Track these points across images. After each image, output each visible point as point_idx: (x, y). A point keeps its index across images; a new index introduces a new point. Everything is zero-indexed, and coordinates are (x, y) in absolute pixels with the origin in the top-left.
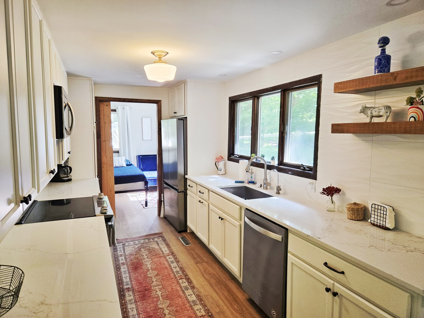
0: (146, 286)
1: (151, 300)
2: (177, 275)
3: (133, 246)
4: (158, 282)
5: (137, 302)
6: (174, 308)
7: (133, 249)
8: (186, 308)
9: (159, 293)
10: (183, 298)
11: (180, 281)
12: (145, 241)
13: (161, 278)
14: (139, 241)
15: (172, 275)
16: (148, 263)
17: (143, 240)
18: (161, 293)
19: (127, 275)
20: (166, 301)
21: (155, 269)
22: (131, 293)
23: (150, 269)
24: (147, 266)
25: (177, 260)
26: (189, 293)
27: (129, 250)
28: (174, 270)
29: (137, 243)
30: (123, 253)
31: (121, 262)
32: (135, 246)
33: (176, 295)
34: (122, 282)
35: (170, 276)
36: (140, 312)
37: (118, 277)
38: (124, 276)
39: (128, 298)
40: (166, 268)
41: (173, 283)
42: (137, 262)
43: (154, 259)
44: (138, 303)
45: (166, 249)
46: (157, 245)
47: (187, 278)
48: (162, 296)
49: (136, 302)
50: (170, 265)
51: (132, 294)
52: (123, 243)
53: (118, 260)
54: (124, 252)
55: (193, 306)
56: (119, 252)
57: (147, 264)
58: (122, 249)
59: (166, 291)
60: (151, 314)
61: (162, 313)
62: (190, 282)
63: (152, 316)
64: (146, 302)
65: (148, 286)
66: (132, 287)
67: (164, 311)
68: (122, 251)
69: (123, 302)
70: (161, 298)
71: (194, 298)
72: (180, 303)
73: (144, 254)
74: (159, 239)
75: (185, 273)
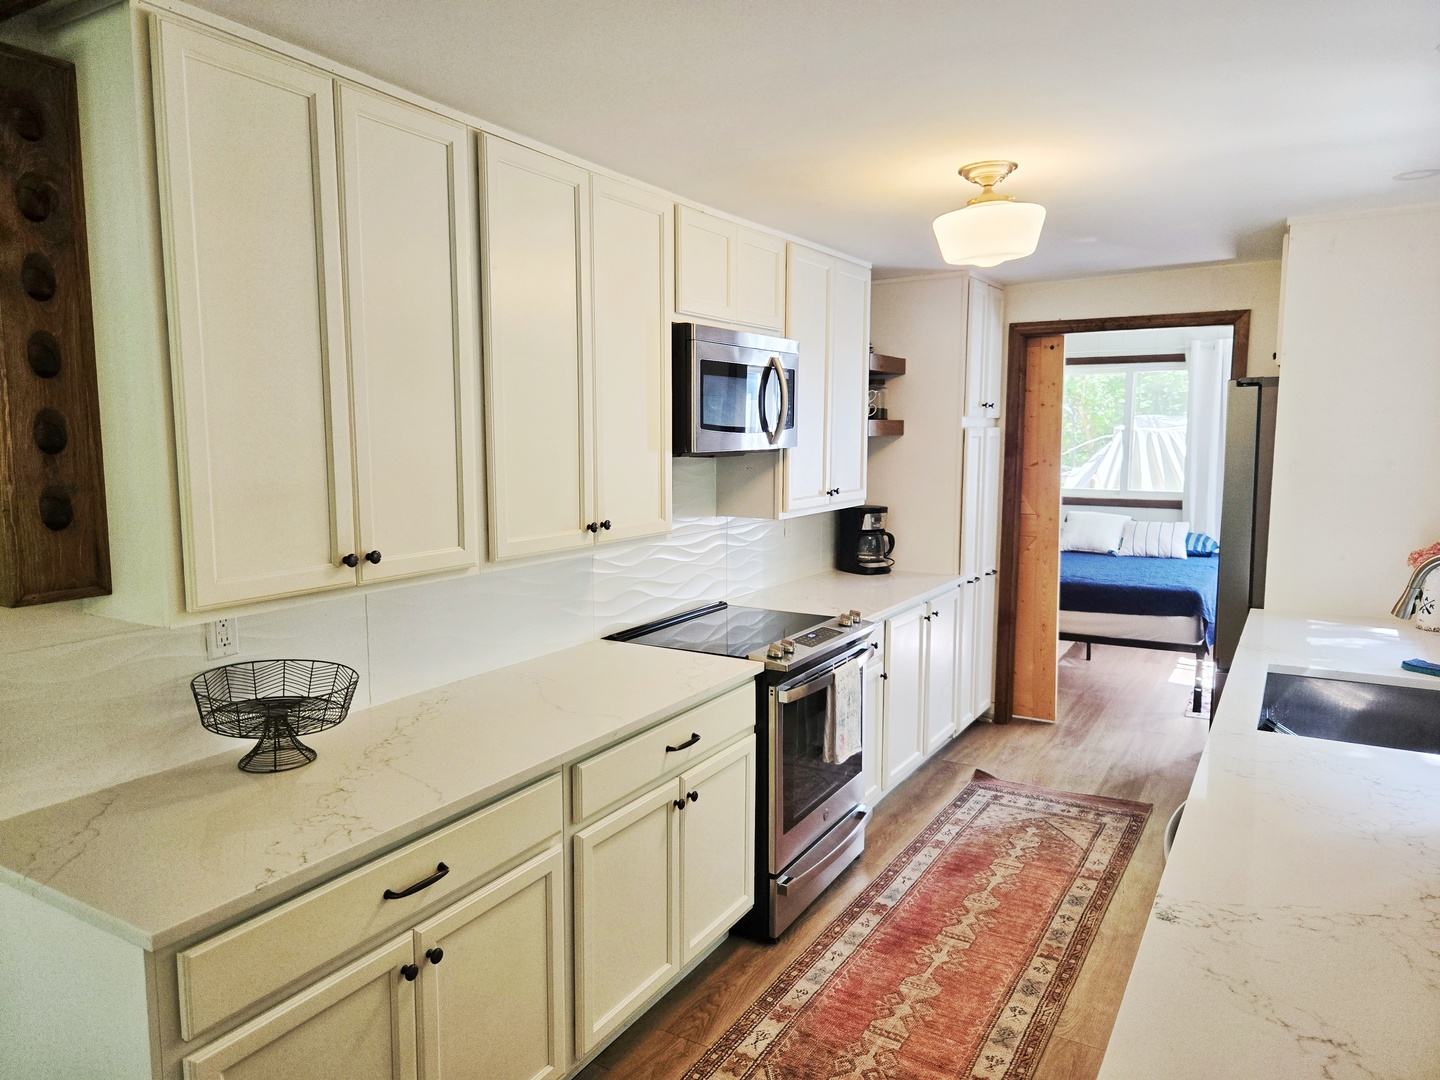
0: (929, 925)
1: (901, 961)
2: (1045, 941)
3: (1016, 811)
4: (973, 931)
5: (863, 947)
6: (930, 1014)
7: (1010, 819)
8: (966, 1034)
9: (940, 958)
10: (987, 1007)
11: (1037, 961)
12: (1069, 811)
13: (990, 926)
14: (1052, 804)
15: (1032, 935)
16: (1001, 872)
17: (1064, 807)
18: (946, 959)
19: (915, 876)
20: (934, 985)
21: (1005, 895)
22: (875, 920)
23: (989, 889)
24: (992, 879)
25: (1099, 903)
26: (1020, 1005)
27: (997, 817)
28: (1056, 924)
29: (1035, 808)
30: (968, 818)
31: (939, 837)
32: (1023, 812)
33: (976, 988)
34: (887, 885)
35: (1025, 932)
36: (845, 973)
37: (890, 870)
38: (906, 872)
39: (856, 927)
40: (1037, 908)
41: (1011, 954)
42: (975, 856)
43: (1033, 870)
44: (864, 951)
45: (1106, 859)
46: (1090, 835)
47: (1070, 964)
48: (938, 968)
49: (862, 945)
50: (1057, 906)
51: (873, 924)
52: (999, 794)
53: (938, 830)
54: (975, 817)
55: (990, 1043)
56: (962, 810)
57: (998, 873)
58: (978, 807)
59: (965, 964)
60: (863, 992)
61: (888, 1006)
62: (1061, 980)
63: (860, 997)
64: (885, 960)
65: (935, 926)
66: (895, 908)
67: (898, 1003)
68: (973, 813)
69: (837, 929)
70: (930, 970)
71: (1020, 1024)
72: (966, 1012)
73: (1020, 844)
74: (1119, 820)
75: (1079, 947)
